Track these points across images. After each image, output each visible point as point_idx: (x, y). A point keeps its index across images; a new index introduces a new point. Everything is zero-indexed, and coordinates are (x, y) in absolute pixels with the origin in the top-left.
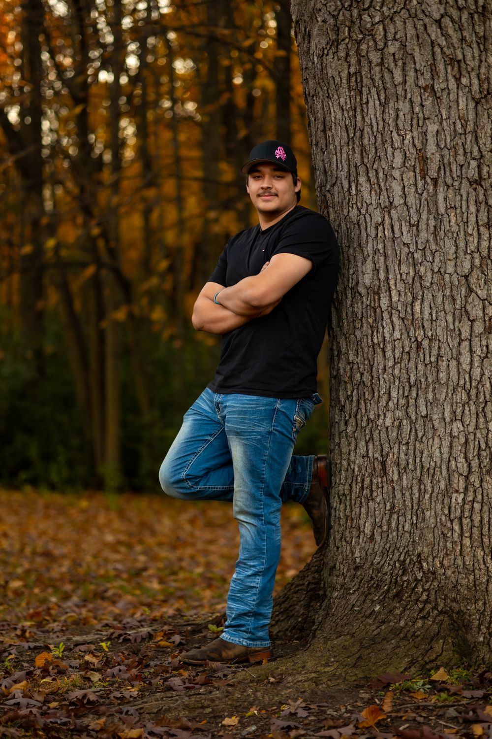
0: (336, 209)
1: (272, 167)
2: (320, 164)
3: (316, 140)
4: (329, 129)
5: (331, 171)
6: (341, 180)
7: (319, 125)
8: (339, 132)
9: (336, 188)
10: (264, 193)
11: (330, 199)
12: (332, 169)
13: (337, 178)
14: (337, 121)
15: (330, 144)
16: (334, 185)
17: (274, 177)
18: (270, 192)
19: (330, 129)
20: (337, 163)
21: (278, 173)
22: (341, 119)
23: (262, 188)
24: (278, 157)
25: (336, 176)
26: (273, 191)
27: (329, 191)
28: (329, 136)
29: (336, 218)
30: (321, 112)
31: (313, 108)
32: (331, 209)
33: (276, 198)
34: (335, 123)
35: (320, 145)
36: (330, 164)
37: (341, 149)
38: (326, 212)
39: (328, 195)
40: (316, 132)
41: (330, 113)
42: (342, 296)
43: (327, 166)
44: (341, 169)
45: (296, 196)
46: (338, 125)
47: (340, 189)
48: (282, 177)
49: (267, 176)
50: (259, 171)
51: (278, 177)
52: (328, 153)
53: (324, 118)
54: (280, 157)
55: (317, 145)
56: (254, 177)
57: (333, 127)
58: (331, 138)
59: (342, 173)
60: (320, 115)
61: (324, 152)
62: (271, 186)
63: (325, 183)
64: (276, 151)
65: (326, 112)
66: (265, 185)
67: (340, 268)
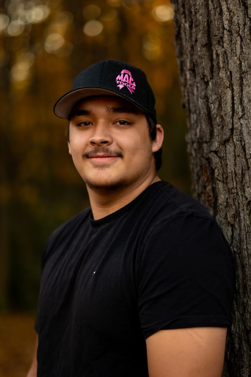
0: (230, 186)
1: (111, 106)
2: (200, 102)
3: (191, 61)
4: (219, 42)
5: (222, 117)
6: (241, 133)
7: (200, 36)
8: (238, 47)
9: (230, 148)
10: (96, 151)
11: (219, 165)
12: (223, 113)
13: (232, 130)
14: (234, 28)
15: (219, 68)
16: (225, 143)
17: (114, 123)
18: (107, 151)
19: (221, 41)
20: (233, 104)
21: (122, 116)
22: (241, 22)
23: (93, 143)
24: (121, 86)
25: (230, 127)
26: (113, 148)
27: (216, 152)
28: (218, 55)
29: (231, 201)
30: (202, 11)
31: (187, 6)
32: (220, 186)
33: (119, 160)
34: (230, 31)
35: (199, 70)
36: (220, 105)
37: (241, 78)
38: (209, 188)
39: (215, 160)
40: (192, 47)
41: (221, 13)
42: (240, 344)
43: (214, 108)
44: (241, 114)
45: (153, 160)
46: (235, 35)
47: (239, 150)
48: (129, 124)
49: (101, 121)
50: (86, 113)
51: (122, 123)
52: (215, 84)
53: (209, 23)
54: (125, 88)
55: (193, 70)
56: (79, 125)
57: (226, 37)
58: (221, 59)
59: (242, 121)
60: (201, 18)
61: (207, 83)
62: (107, 139)
63: (208, 137)
64: (118, 77)
65: (212, 12)
66: (98, 138)
67: (237, 292)
